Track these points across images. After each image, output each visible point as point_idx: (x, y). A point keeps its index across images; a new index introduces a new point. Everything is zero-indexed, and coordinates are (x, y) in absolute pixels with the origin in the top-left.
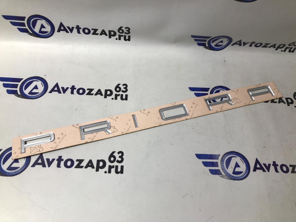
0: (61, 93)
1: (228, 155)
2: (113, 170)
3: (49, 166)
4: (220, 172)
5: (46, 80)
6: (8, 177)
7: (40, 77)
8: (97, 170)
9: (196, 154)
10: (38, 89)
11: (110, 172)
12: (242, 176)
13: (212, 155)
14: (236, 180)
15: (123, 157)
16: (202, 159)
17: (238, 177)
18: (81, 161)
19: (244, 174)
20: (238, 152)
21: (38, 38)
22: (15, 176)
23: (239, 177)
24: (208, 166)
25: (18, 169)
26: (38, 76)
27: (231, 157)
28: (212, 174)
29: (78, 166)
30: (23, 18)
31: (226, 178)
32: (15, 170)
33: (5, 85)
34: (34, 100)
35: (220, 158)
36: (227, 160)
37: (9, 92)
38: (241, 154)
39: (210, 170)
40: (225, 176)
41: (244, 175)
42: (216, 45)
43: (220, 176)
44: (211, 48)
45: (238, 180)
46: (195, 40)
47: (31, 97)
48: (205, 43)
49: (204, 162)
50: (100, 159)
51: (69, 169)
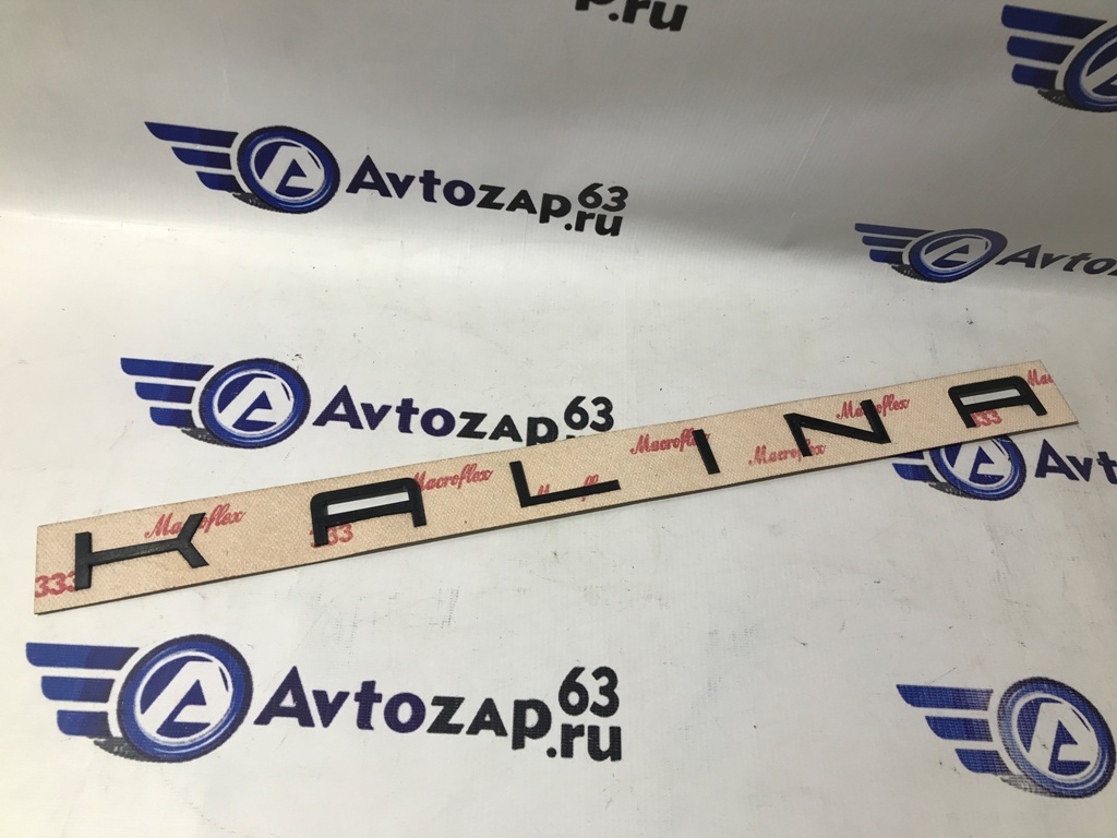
0: (361, 427)
1: (1023, 693)
2: (580, 744)
3: (326, 723)
4: (1002, 763)
5: (302, 373)
6: (166, 764)
7: (276, 362)
8: (518, 744)
9: (898, 687)
10: (269, 407)
11: (567, 751)
12: (1088, 781)
13: (963, 690)
14: (1068, 797)
15: (616, 691)
16: (925, 706)
17: (1072, 786)
18: (450, 704)
19: (1094, 773)
20: (1062, 681)
21: (269, 212)
22: (194, 761)
23: (1077, 785)
24: (950, 737)
25: (204, 732)
26: (271, 357)
27: (1036, 700)
28: (970, 769)
29: (443, 726)
30: (226, 138)
31: (1025, 789)
32: (193, 737)
33: (144, 391)
34: (257, 450)
35: (994, 702)
36: (1022, 711)
37: (160, 417)
38: (1073, 690)
39: (959, 751)
40: (1021, 777)
41: (1093, 777)
42: (940, 262)
43: (1004, 781)
44: (919, 271)
45: (1074, 797)
46: (867, 241)
47: (244, 438)
48: (901, 253)
49: (934, 718)
50: (525, 697)
51: (405, 735)
